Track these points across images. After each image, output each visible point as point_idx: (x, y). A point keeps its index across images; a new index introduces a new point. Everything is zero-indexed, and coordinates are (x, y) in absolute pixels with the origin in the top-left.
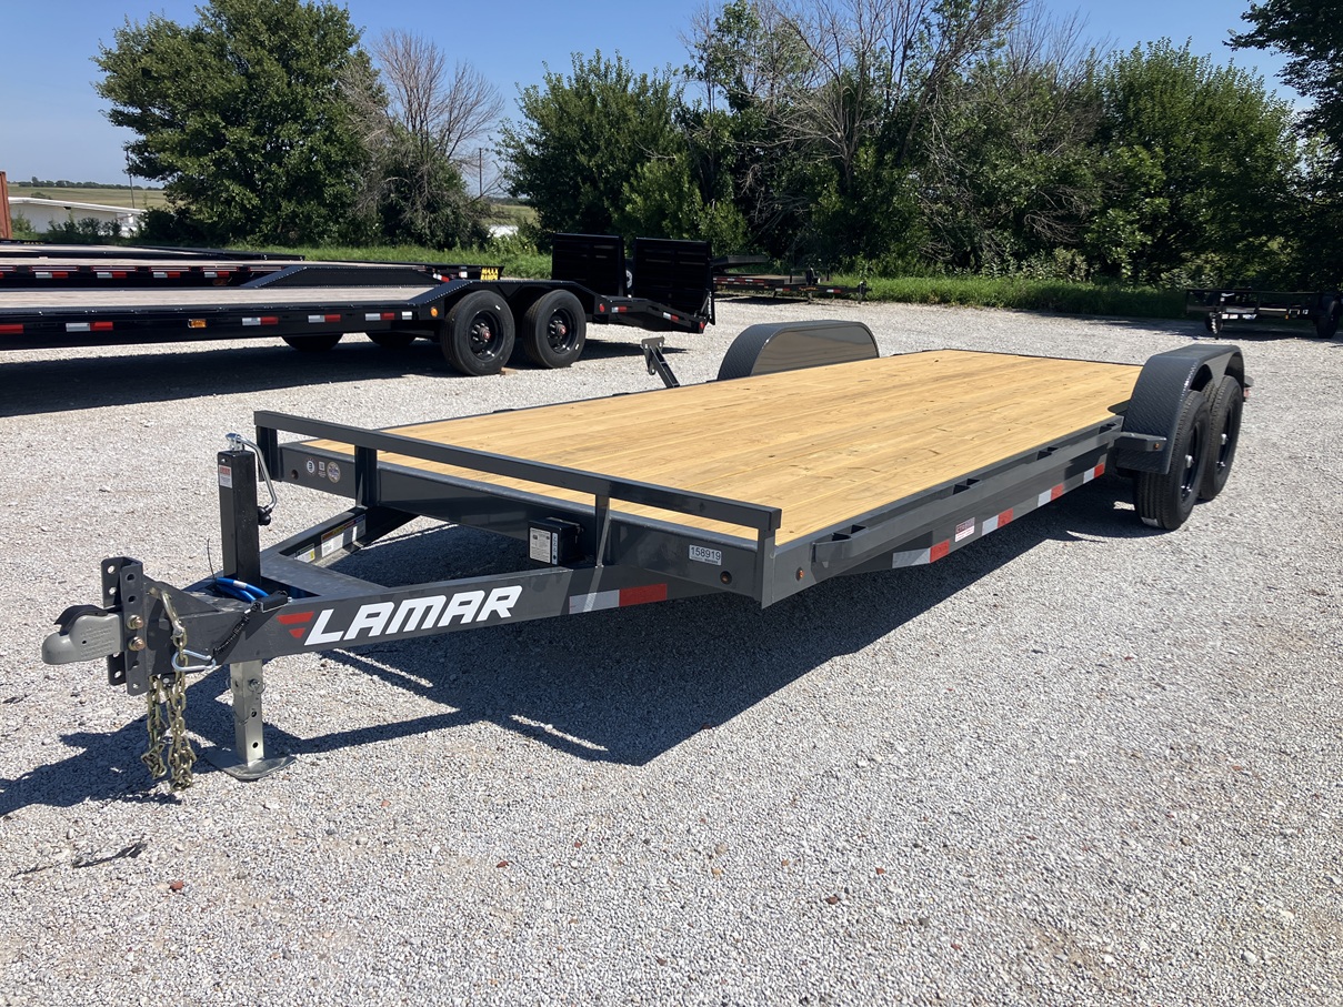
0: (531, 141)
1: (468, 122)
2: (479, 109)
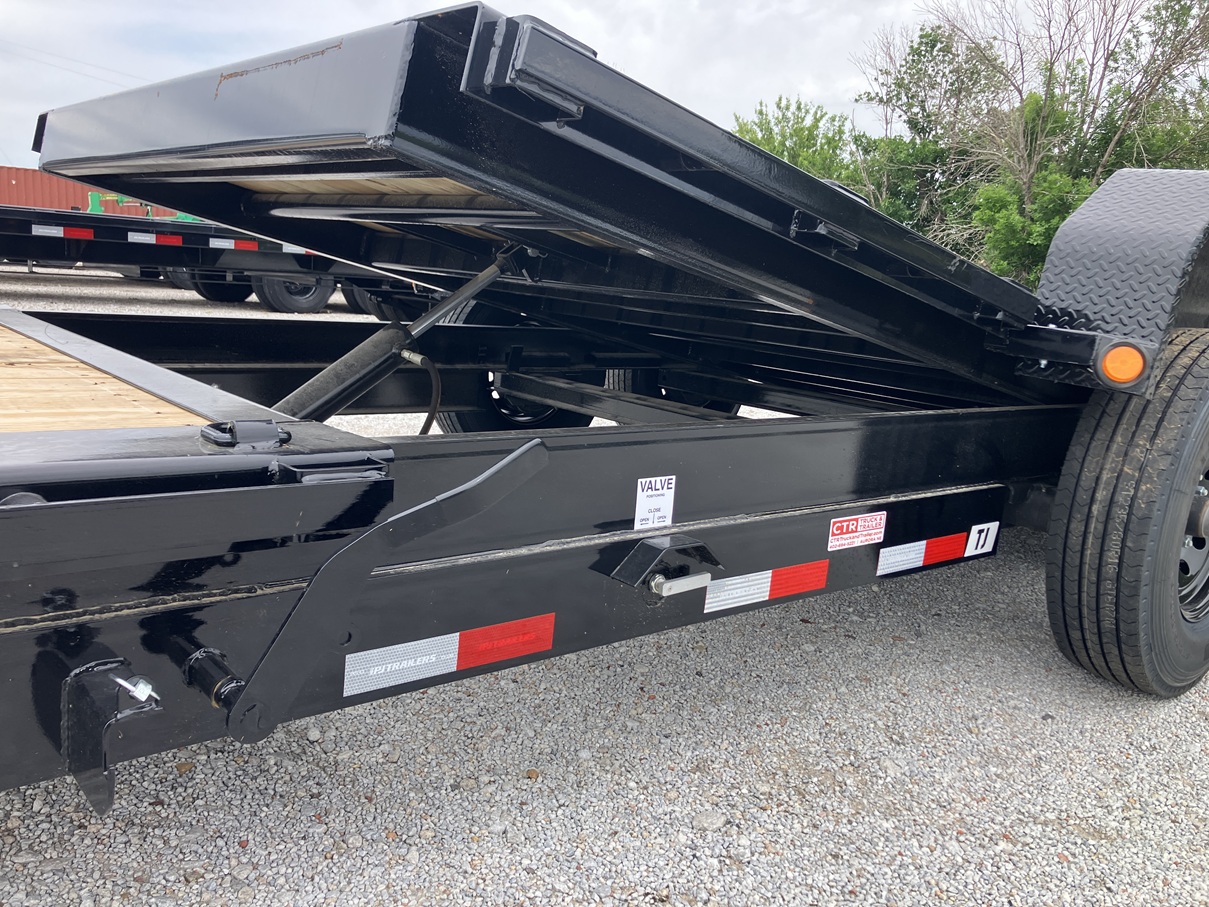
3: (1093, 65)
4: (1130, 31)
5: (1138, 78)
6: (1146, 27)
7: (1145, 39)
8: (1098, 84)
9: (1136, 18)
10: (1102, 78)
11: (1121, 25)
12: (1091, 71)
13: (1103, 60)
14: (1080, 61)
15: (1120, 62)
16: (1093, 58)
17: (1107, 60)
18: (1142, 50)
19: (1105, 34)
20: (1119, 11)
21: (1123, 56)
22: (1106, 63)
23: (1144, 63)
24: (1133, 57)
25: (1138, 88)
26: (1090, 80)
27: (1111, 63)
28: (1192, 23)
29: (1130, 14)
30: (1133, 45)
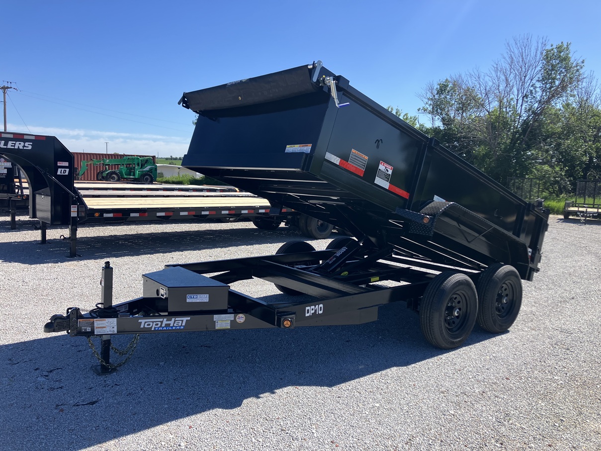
3: (517, 100)
4: (532, 86)
5: (536, 105)
6: (538, 85)
7: (538, 89)
8: (520, 108)
9: (534, 81)
10: (522, 106)
11: (528, 84)
12: (517, 102)
13: (521, 98)
14: (512, 99)
15: (529, 99)
16: (518, 97)
17: (523, 98)
18: (538, 94)
19: (522, 88)
20: (527, 78)
21: (530, 96)
22: (523, 100)
23: (539, 98)
24: (534, 97)
25: (537, 108)
26: (517, 106)
27: (525, 99)
28: (557, 83)
29: (532, 80)
30: (533, 92)
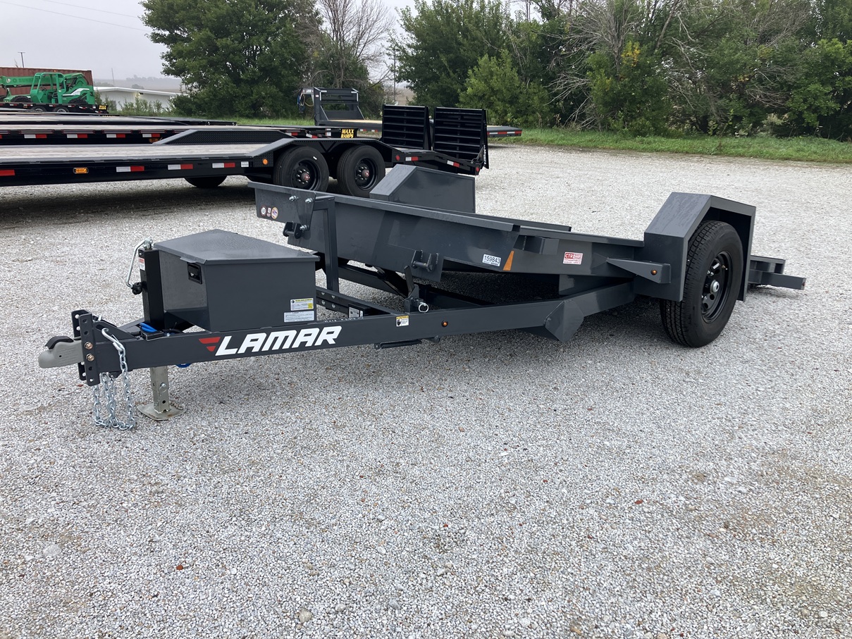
0: (409, 46)
1: (372, 33)
2: (377, 25)
